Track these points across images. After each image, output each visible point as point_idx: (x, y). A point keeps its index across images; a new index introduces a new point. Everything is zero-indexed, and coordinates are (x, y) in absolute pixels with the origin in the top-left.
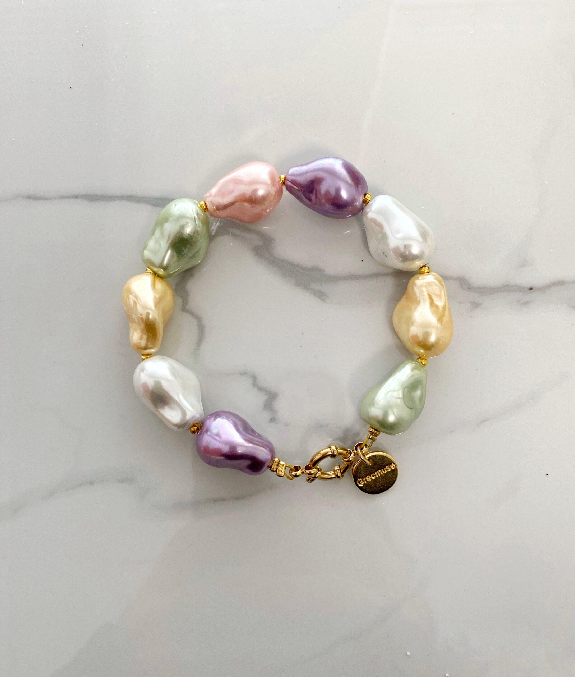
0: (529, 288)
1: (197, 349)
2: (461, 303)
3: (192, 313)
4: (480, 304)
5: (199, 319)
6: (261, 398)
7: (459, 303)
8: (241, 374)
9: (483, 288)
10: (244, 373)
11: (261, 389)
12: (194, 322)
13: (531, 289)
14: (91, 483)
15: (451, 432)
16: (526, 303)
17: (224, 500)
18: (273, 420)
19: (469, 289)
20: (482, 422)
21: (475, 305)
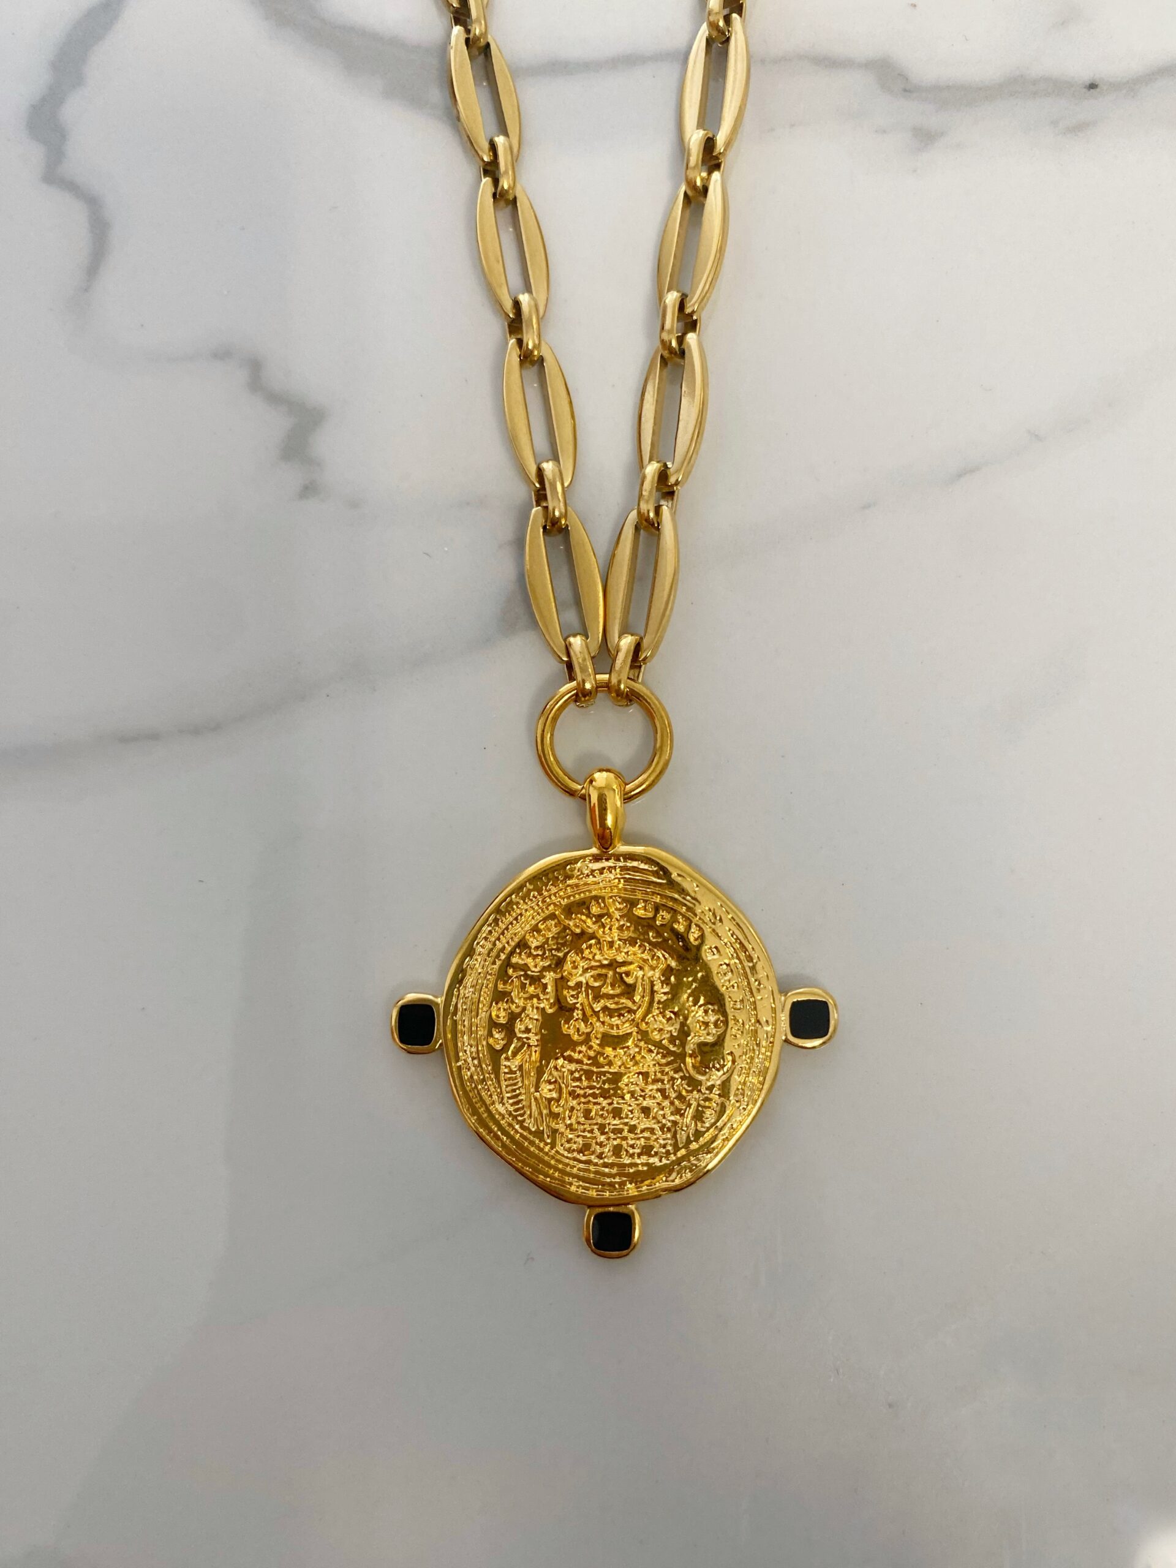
0: (1087, 84)
1: (85, 290)
2: (884, 132)
3: (71, 187)
4: (942, 134)
5: (93, 203)
6: (277, 424)
7: (876, 131)
8: (216, 356)
9: (948, 87)
10: (222, 354)
11: (276, 399)
12: (77, 214)
13: (1092, 86)
15: (867, 507)
16: (1078, 129)
17: (154, 736)
18: (309, 490)
19: (905, 90)
20: (960, 476)
21: (925, 137)
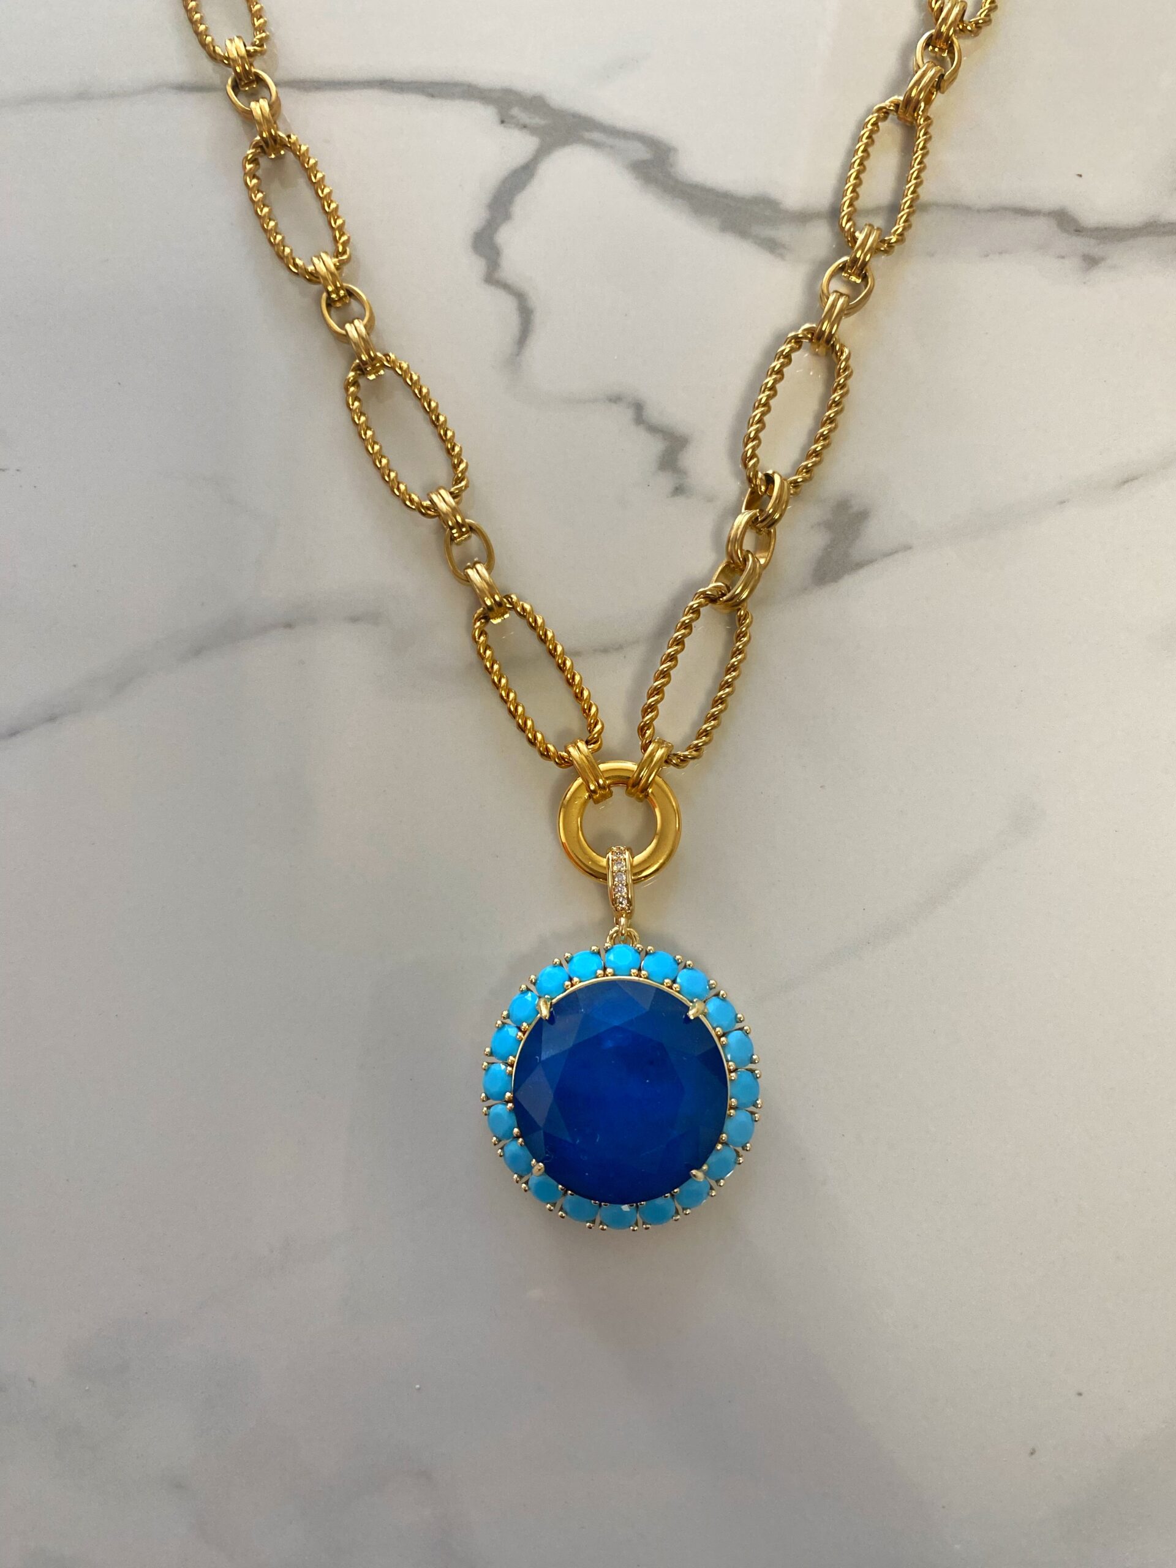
1: (518, 355)
2: (1063, 257)
3: (506, 287)
4: (1103, 259)
5: (520, 297)
7: (1058, 257)
8: (610, 400)
9: (1106, 229)
10: (615, 399)
11: (653, 429)
12: (510, 302)
15: (1062, 502)
18: (679, 490)
19: (1076, 231)
20: (1125, 482)
21: (1091, 262)
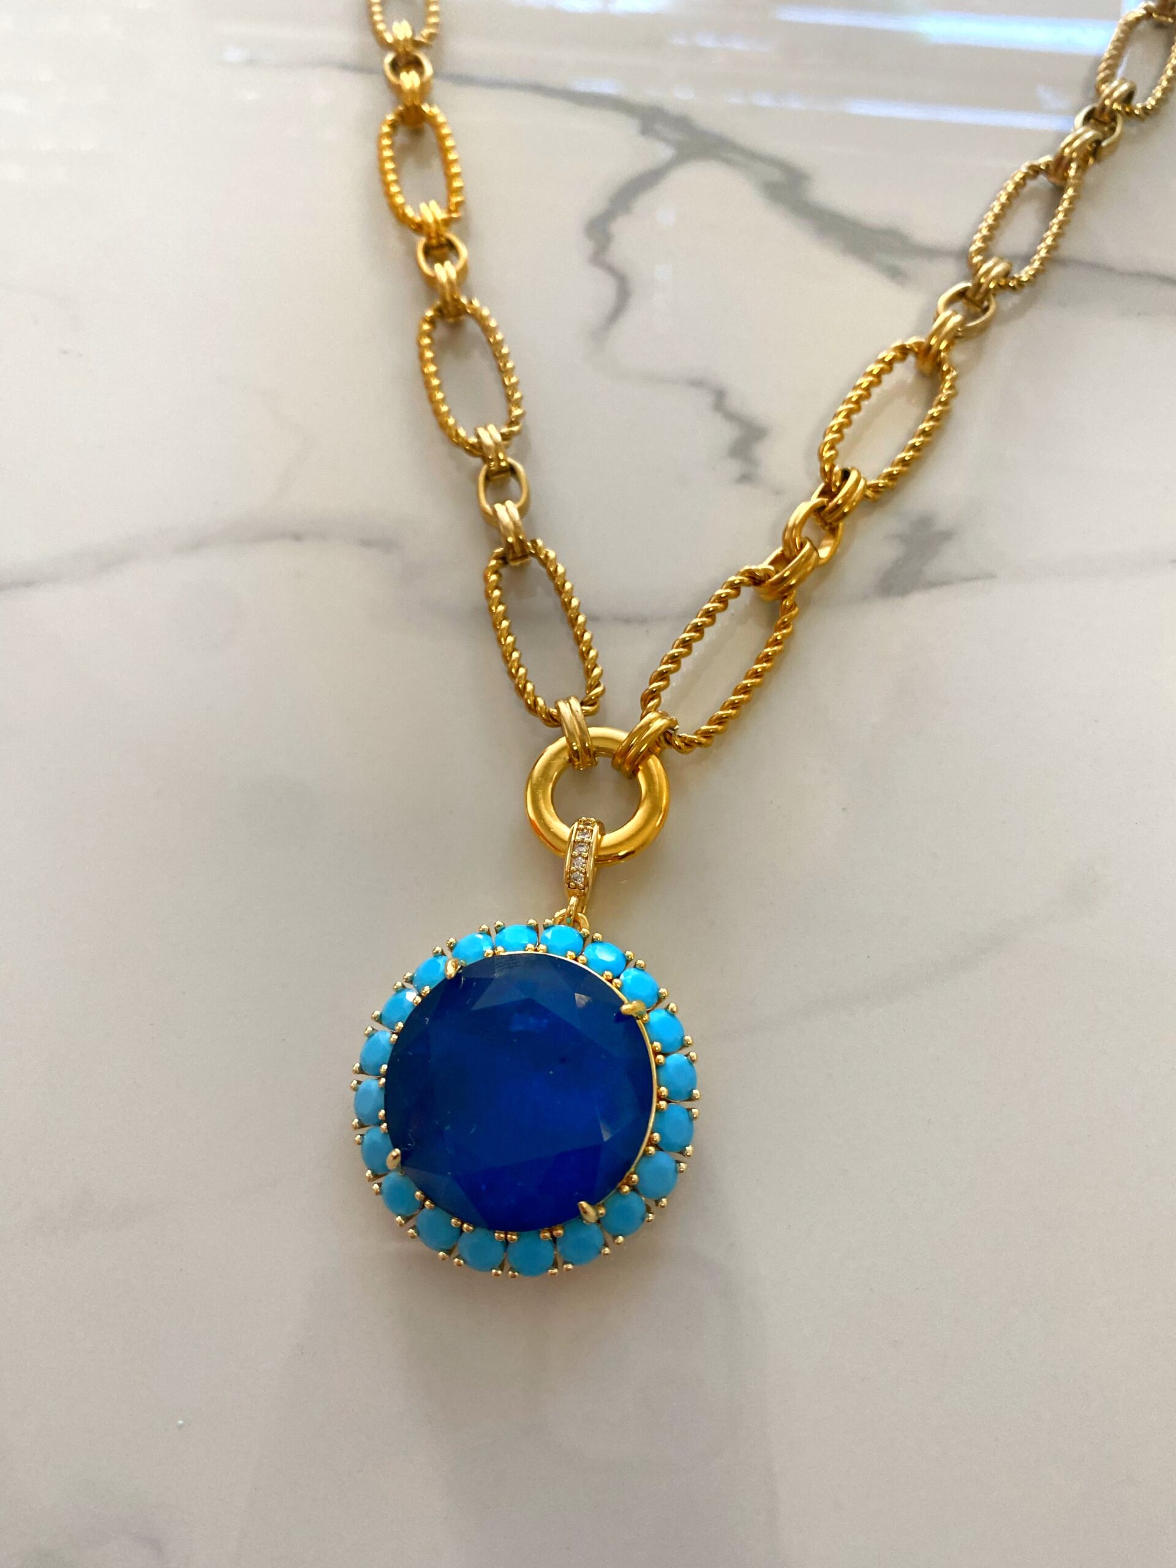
1: (605, 329)
3: (610, 268)
5: (622, 280)
6: (728, 434)
8: (692, 383)
10: (697, 383)
11: (731, 417)
12: (611, 282)
14: (297, 537)
18: (745, 478)
